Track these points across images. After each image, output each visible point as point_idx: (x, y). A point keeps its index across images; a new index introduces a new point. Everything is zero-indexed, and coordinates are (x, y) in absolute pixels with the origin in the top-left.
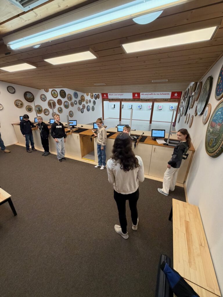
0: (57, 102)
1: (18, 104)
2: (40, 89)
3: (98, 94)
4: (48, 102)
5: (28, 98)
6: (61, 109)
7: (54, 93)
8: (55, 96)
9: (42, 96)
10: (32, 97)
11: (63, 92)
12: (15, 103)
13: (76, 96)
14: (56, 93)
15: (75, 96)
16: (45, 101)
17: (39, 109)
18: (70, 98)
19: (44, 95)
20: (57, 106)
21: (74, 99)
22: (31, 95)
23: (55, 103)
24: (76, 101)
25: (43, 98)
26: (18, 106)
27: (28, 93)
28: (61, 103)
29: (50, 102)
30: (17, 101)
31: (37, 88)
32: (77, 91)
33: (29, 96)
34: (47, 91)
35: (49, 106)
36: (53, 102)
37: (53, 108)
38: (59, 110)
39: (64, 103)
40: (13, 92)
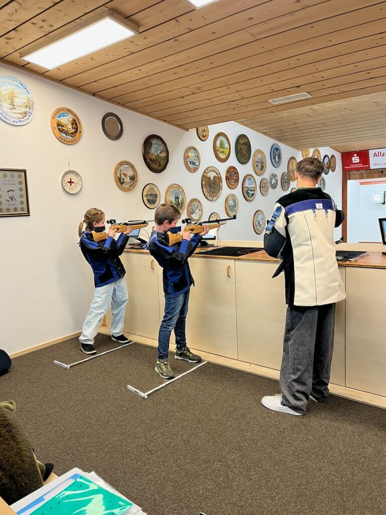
0: (227, 178)
1: (123, 176)
2: (188, 130)
3: (333, 156)
4: (203, 176)
5: (154, 157)
6: (234, 201)
7: (222, 144)
8: (223, 156)
9: (189, 154)
10: (164, 155)
11: (244, 144)
12: (116, 173)
13: (277, 160)
14: (226, 145)
15: (274, 158)
16: (195, 170)
17: (177, 198)
18: (260, 167)
19: (195, 149)
20: (225, 191)
21: (270, 169)
22: (162, 147)
23: (220, 178)
24: (274, 176)
25: (192, 160)
26: (122, 183)
27: (154, 141)
28: (237, 180)
29: (209, 175)
30: (122, 168)
31: (179, 126)
32: (279, 140)
33: (156, 151)
34: (202, 137)
35: (204, 189)
36: (214, 177)
37: (214, 199)
38: (230, 206)
39: (243, 182)
40: (117, 134)
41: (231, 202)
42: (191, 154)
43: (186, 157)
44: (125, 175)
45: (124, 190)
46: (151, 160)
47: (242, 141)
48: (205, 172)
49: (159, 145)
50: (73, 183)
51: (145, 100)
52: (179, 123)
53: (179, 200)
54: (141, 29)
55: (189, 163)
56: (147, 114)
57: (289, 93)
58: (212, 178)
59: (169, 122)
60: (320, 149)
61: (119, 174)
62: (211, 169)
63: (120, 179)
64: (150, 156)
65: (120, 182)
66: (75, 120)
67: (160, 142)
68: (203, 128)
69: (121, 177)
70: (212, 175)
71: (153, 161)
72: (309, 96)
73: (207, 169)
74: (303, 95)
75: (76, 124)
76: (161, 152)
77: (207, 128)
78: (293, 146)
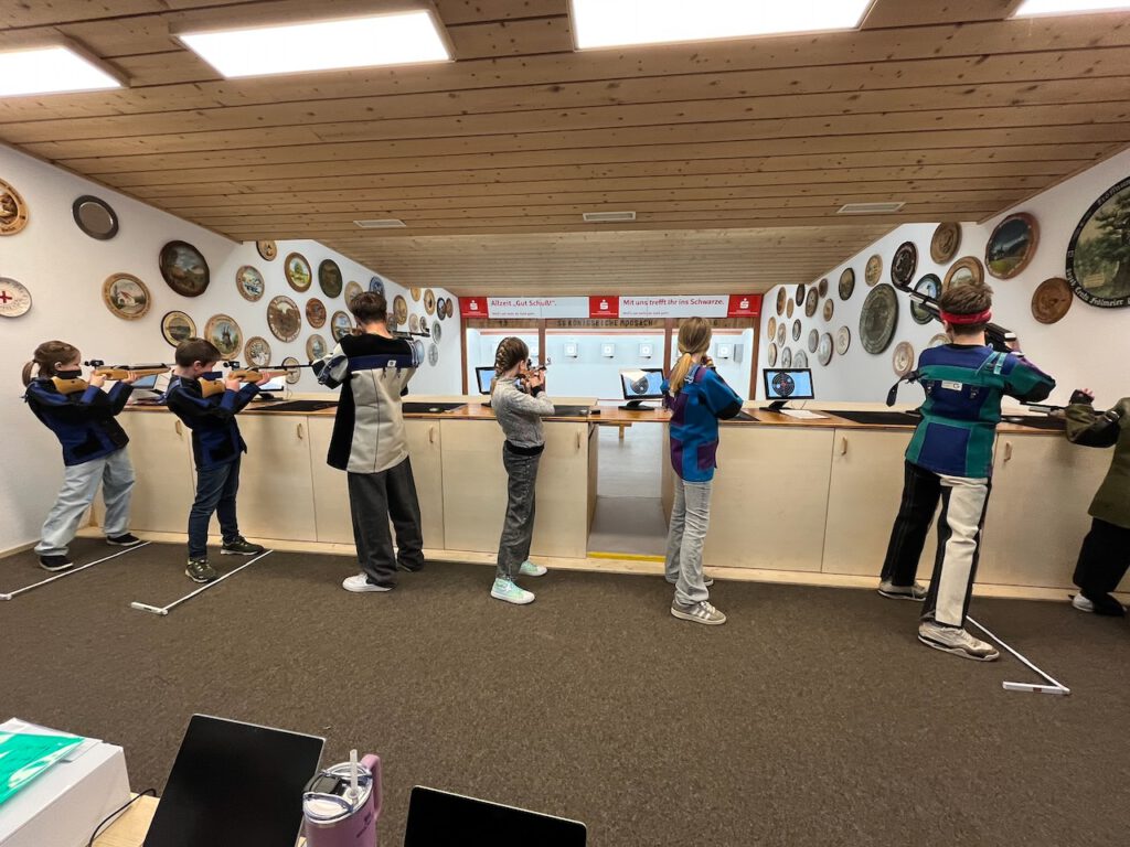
0: (308, 314)
1: (121, 297)
2: (241, 242)
3: (449, 300)
4: (270, 307)
5: (181, 274)
6: (320, 343)
7: (298, 269)
8: (301, 285)
9: (245, 275)
10: (199, 272)
11: (332, 272)
12: (106, 290)
14: (305, 270)
16: (256, 298)
17: (226, 335)
19: (255, 270)
20: (306, 329)
22: (196, 261)
23: (297, 313)
25: (251, 284)
26: (120, 307)
28: (323, 317)
29: (279, 307)
30: (119, 283)
31: (226, 235)
32: (381, 273)
33: (186, 265)
34: (268, 255)
35: (272, 325)
36: (288, 310)
37: (289, 339)
38: (314, 350)
39: (333, 319)
40: (106, 231)
41: (316, 345)
42: (248, 276)
43: (240, 280)
44: (125, 295)
45: (125, 317)
46: (175, 276)
47: (328, 268)
48: (272, 302)
49: (192, 258)
50: (10, 298)
51: (158, 187)
52: (226, 230)
53: (231, 338)
54: (133, 83)
55: (245, 289)
56: (167, 209)
57: (378, 217)
58: (284, 312)
59: (206, 226)
60: (432, 289)
61: (112, 293)
62: (283, 299)
63: (114, 300)
64: (175, 271)
65: (116, 304)
66: (9, 197)
67: (192, 254)
68: (268, 243)
69: (117, 299)
70: (284, 308)
71: (180, 278)
72: (404, 226)
73: (276, 298)
74: (396, 223)
75: (13, 203)
76: (195, 268)
77: (274, 244)
78: (400, 283)
